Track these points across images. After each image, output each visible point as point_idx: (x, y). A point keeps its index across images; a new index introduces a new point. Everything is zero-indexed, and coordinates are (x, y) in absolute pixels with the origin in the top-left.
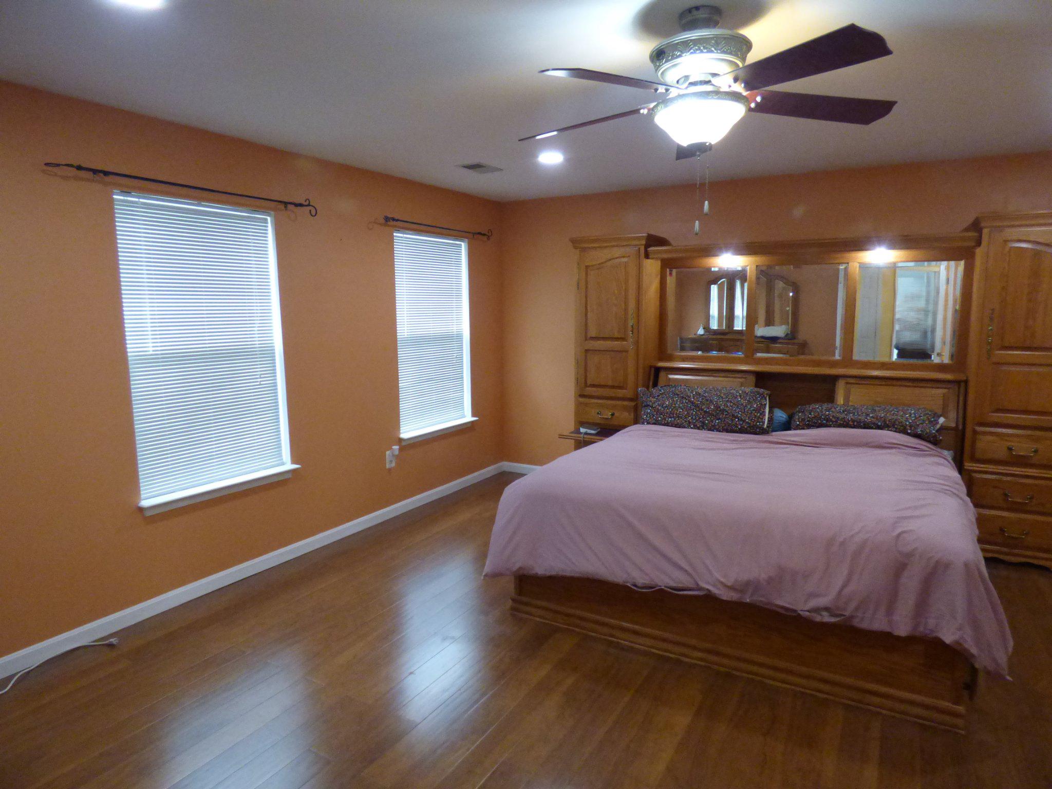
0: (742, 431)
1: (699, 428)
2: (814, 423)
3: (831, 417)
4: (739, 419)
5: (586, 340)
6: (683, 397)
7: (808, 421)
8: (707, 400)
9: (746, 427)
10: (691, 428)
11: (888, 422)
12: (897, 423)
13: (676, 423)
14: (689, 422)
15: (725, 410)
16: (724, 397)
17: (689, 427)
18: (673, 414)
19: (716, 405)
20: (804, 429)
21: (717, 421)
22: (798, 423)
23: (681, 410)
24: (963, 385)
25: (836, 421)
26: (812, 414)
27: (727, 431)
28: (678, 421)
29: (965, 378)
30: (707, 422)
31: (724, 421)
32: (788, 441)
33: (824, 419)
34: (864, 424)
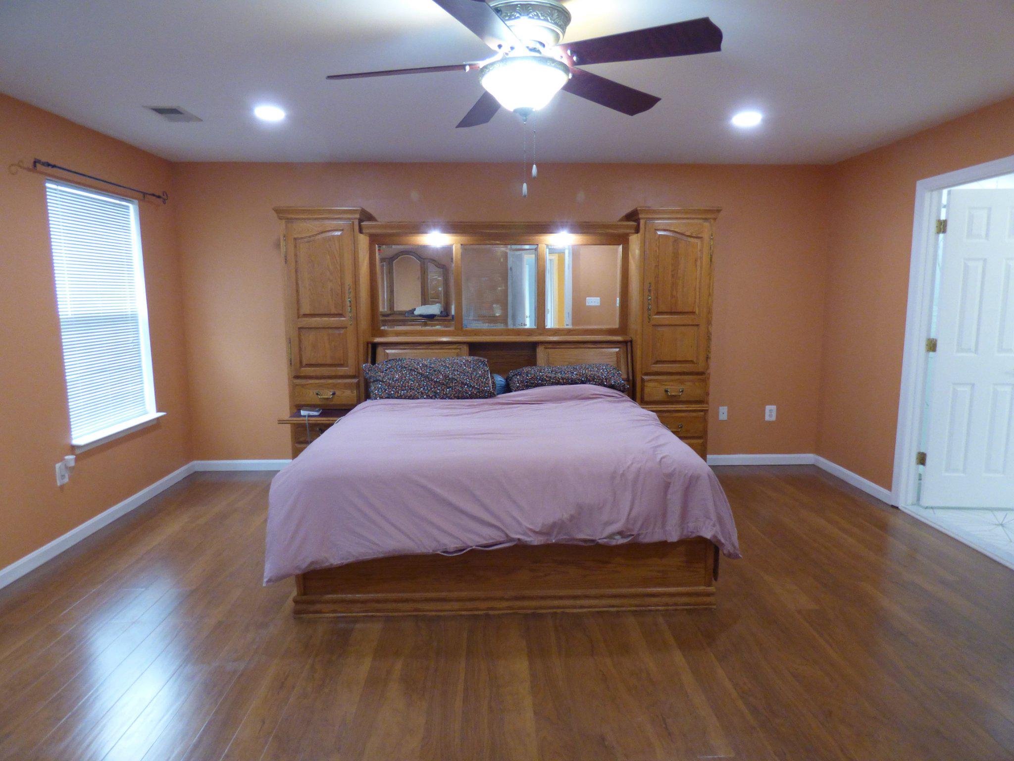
0: (472, 397)
1: (431, 398)
2: (533, 383)
3: (545, 377)
4: (468, 386)
5: (298, 317)
6: (411, 370)
7: (527, 382)
8: (435, 371)
9: (475, 392)
10: (425, 398)
11: (589, 378)
12: (596, 377)
13: (409, 395)
14: (422, 393)
15: (453, 378)
16: (450, 366)
17: (422, 397)
18: (405, 387)
19: (444, 375)
20: (523, 389)
21: (448, 390)
22: (518, 385)
23: (412, 382)
24: (629, 344)
25: (550, 381)
26: (529, 375)
27: (458, 398)
28: (411, 393)
29: (630, 339)
30: (438, 391)
31: (455, 388)
32: (513, 401)
33: (540, 380)
34: (572, 381)
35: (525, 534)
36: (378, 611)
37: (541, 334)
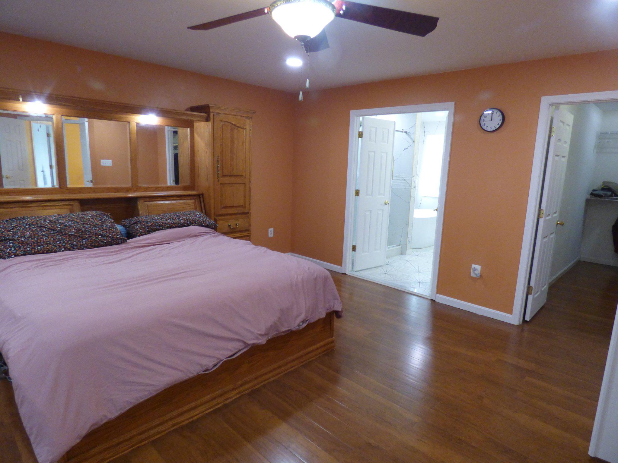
0: (108, 244)
1: (70, 250)
2: (152, 229)
3: (161, 224)
4: (102, 236)
6: (41, 227)
7: (148, 228)
8: (65, 226)
9: (110, 240)
10: (63, 251)
11: (192, 221)
12: (197, 221)
13: (47, 250)
14: (60, 247)
15: (86, 231)
16: (78, 221)
17: (60, 250)
18: (40, 242)
19: (76, 228)
20: (145, 234)
21: (84, 241)
22: (141, 231)
23: (47, 238)
24: (201, 196)
25: (165, 226)
26: (149, 223)
27: (95, 247)
28: (48, 247)
29: (202, 193)
30: (75, 243)
31: (91, 239)
32: (145, 244)
33: (158, 226)
34: (181, 225)
35: (257, 339)
36: (143, 440)
37: (135, 191)
